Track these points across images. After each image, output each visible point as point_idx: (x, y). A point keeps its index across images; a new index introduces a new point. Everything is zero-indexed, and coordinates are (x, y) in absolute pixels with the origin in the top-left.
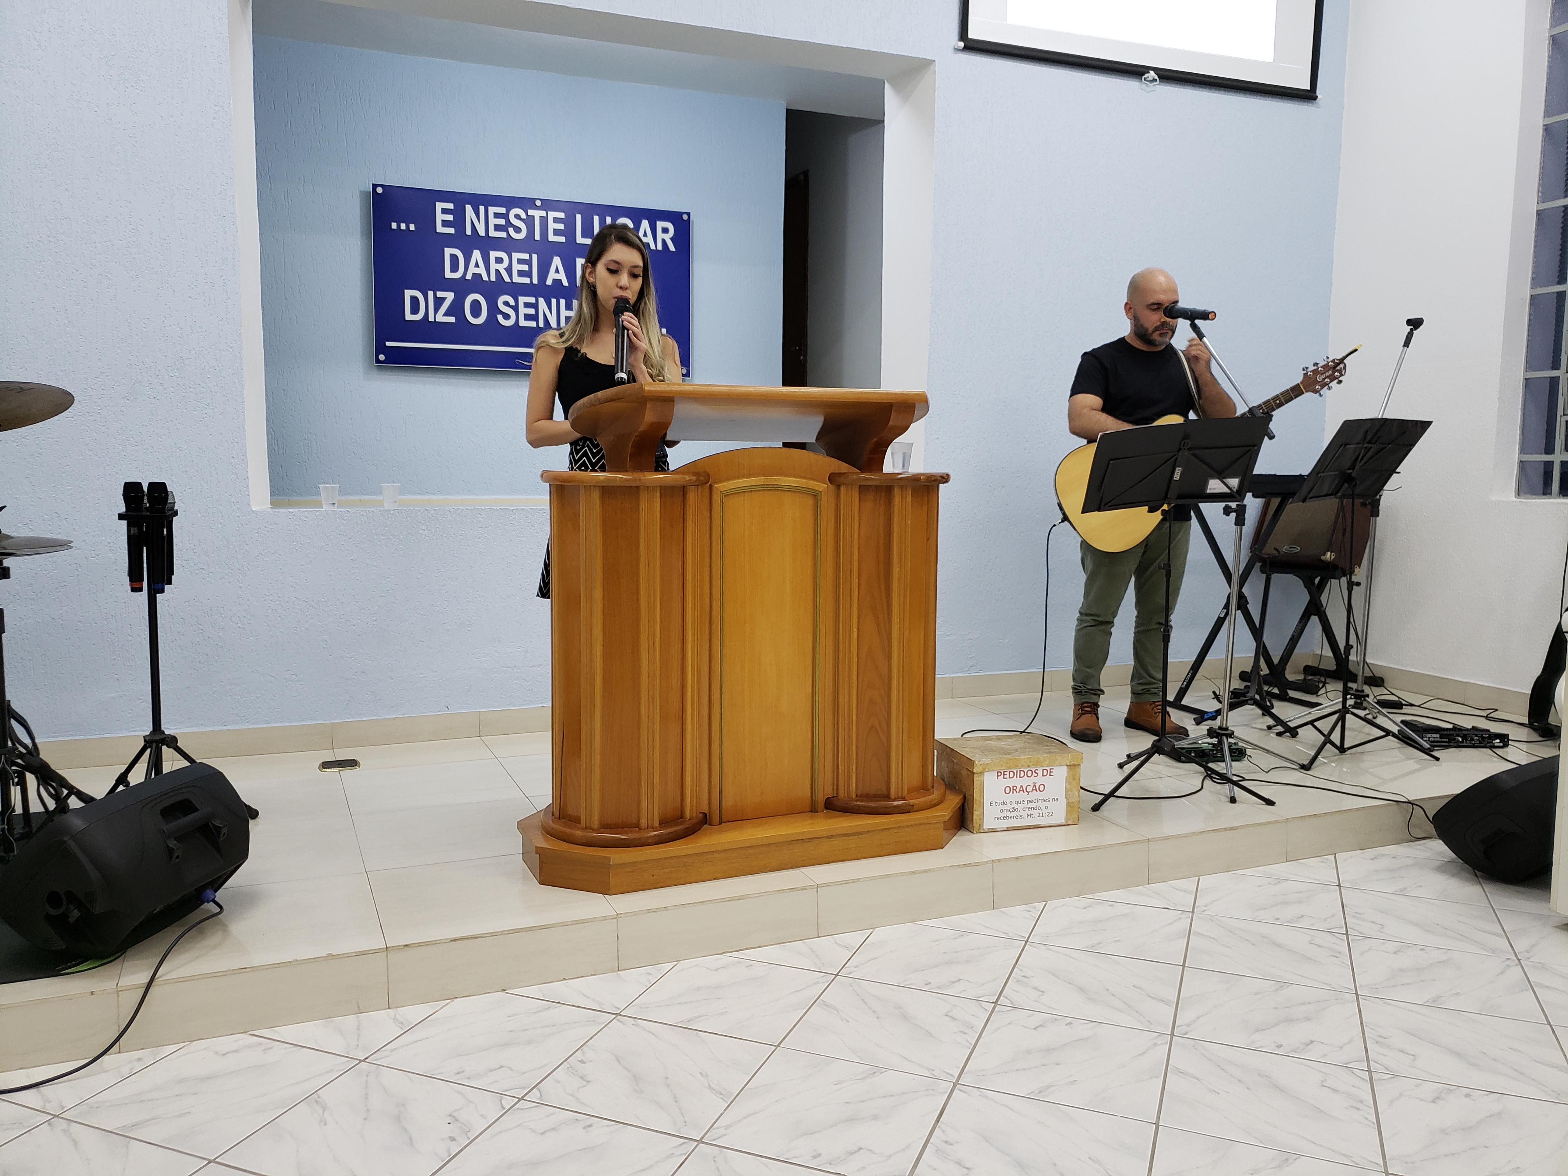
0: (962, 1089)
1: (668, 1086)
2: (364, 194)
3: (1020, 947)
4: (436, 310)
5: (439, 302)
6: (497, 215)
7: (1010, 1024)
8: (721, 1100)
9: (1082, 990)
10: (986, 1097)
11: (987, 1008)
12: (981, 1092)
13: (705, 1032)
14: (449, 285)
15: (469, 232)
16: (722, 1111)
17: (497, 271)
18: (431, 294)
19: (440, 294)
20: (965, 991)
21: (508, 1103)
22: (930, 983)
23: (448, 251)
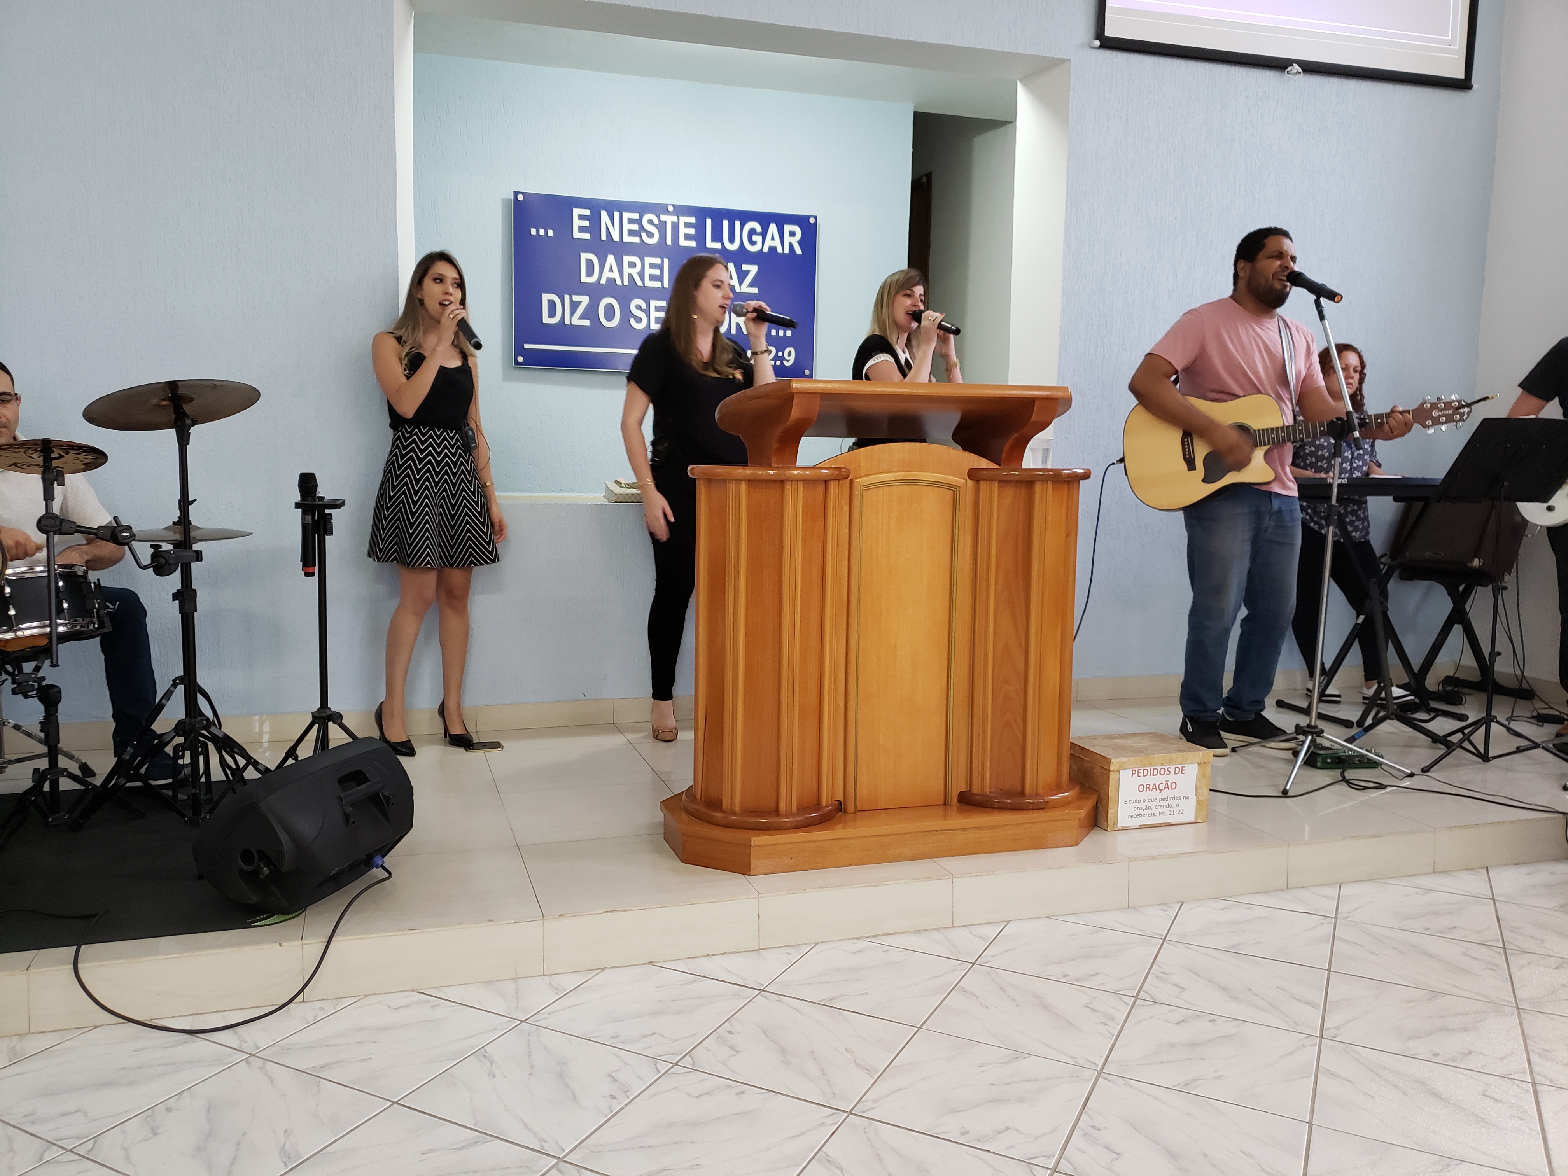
0: (1106, 1077)
1: (815, 1060)
2: (506, 202)
3: (1158, 944)
4: (572, 314)
5: (575, 305)
6: (631, 221)
7: (1151, 1017)
8: (868, 1075)
9: (1224, 989)
10: (1131, 1086)
11: (1128, 1002)
12: (1126, 1081)
13: (847, 1010)
14: (585, 289)
15: (604, 237)
16: (869, 1086)
17: (631, 276)
18: (567, 297)
19: (576, 298)
20: (1103, 984)
21: (663, 1067)
22: (1068, 975)
23: (584, 256)
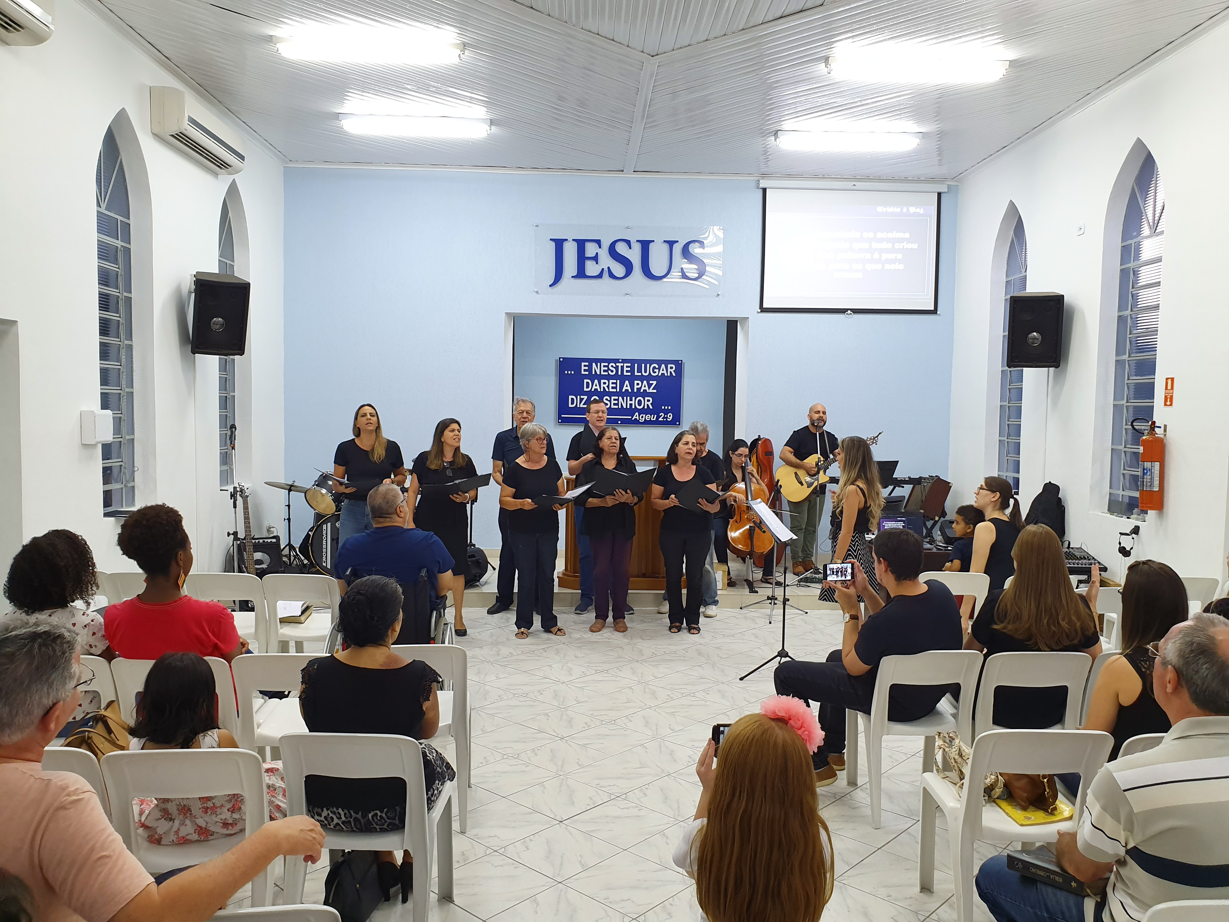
2: (556, 361)
4: (580, 404)
5: (581, 400)
6: (604, 366)
14: (585, 393)
15: (593, 373)
17: (604, 387)
18: (578, 397)
19: (582, 397)
23: (586, 381)
